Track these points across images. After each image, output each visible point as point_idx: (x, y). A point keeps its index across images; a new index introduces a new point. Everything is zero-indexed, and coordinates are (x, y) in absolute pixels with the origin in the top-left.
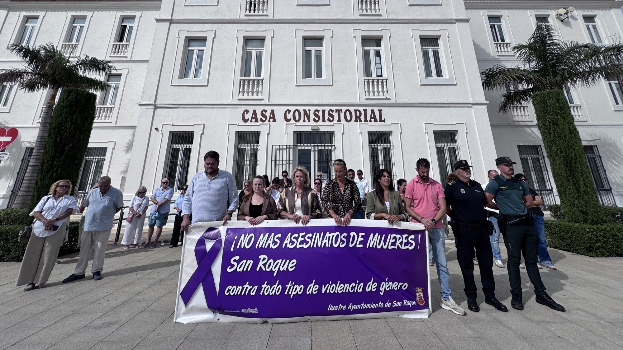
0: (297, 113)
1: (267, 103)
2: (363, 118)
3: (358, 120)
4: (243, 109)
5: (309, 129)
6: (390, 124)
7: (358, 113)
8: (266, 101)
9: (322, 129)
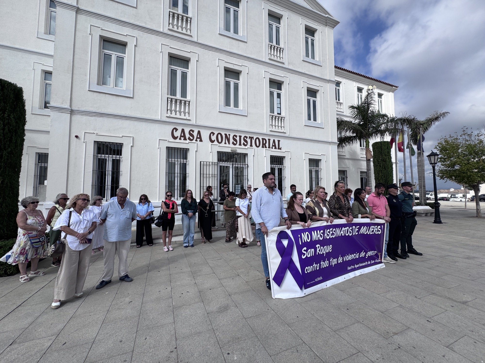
0: (219, 136)
1: (194, 123)
2: (267, 145)
3: (264, 146)
4: (173, 127)
5: (229, 150)
6: (284, 151)
7: (264, 141)
8: (193, 122)
9: (239, 151)
